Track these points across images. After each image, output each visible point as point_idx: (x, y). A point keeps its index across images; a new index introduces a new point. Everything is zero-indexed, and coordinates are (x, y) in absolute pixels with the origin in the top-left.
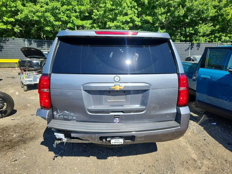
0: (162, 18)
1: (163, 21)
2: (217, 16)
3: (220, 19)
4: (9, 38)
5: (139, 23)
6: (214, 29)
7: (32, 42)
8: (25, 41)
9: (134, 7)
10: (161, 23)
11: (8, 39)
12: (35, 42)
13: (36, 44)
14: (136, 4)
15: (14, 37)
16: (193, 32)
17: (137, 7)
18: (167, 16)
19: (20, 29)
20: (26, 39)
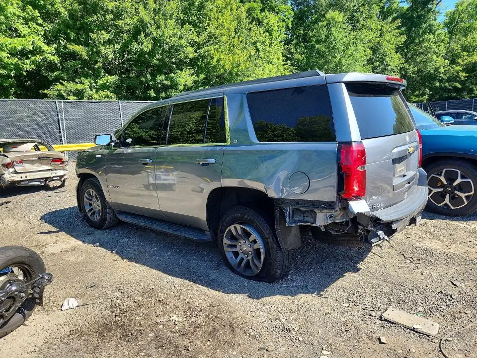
0: (109, 52)
1: (110, 57)
2: (196, 59)
3: (202, 64)
5: (53, 57)
6: (197, 79)
9: (34, 19)
10: (107, 62)
14: (38, 15)
16: (168, 83)
17: (40, 21)
18: (116, 49)
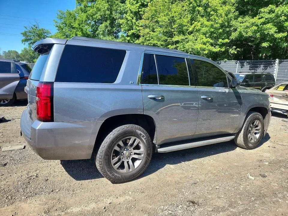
4: (222, 61)
7: (245, 64)
8: (237, 63)
11: (220, 62)
12: (249, 63)
13: (249, 66)
15: (226, 60)
19: (238, 49)
20: (238, 61)
